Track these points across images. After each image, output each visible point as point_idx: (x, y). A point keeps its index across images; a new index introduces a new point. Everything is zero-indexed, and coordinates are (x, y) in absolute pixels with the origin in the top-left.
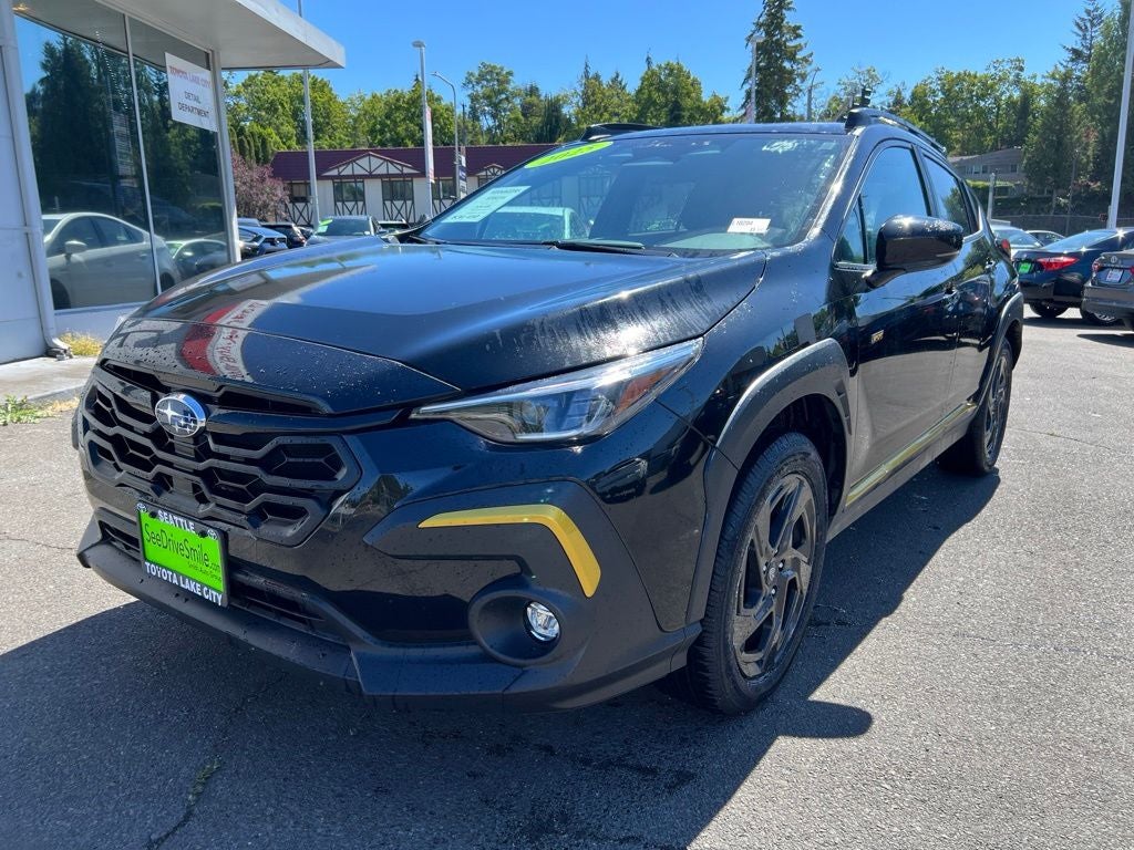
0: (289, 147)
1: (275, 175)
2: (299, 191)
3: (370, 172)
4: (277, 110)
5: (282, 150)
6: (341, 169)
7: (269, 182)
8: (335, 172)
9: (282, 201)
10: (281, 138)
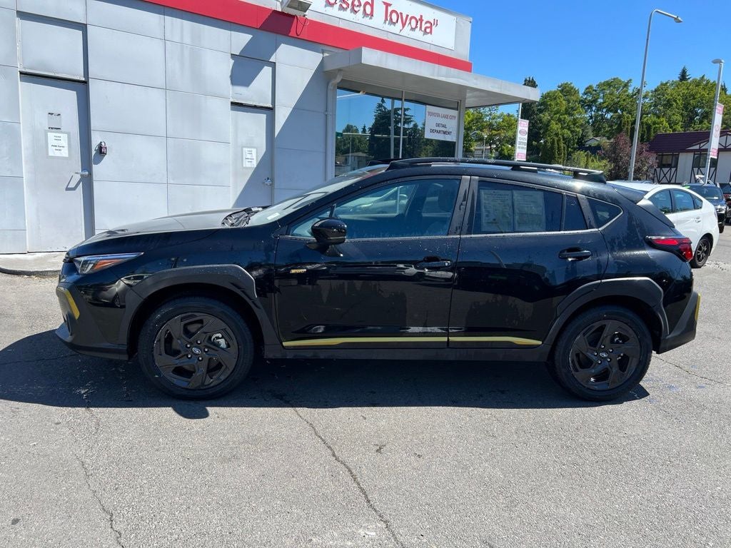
0: (674, 130)
1: (650, 150)
2: (668, 160)
3: (725, 147)
4: (672, 105)
5: (668, 132)
6: (702, 145)
7: (645, 154)
8: (697, 147)
9: (651, 167)
10: (669, 124)
